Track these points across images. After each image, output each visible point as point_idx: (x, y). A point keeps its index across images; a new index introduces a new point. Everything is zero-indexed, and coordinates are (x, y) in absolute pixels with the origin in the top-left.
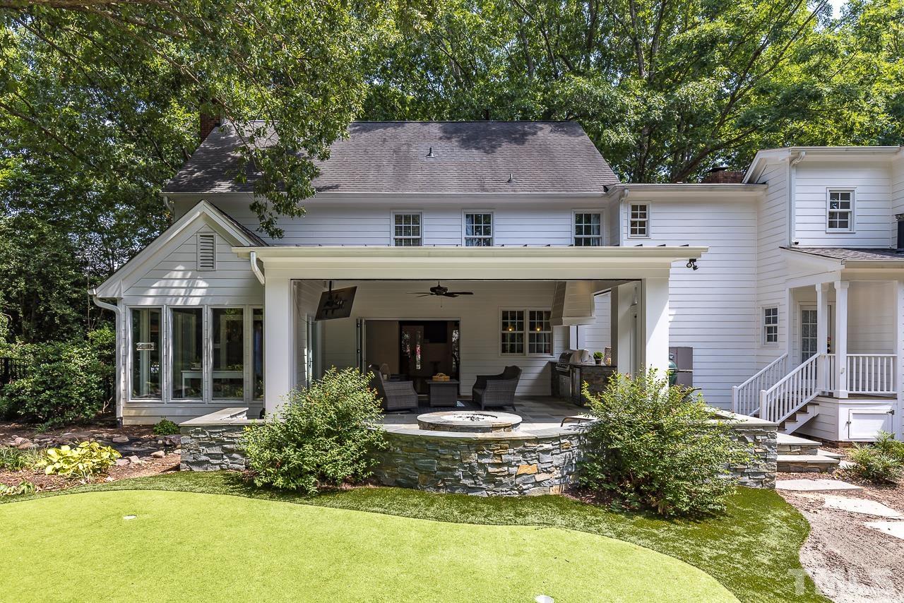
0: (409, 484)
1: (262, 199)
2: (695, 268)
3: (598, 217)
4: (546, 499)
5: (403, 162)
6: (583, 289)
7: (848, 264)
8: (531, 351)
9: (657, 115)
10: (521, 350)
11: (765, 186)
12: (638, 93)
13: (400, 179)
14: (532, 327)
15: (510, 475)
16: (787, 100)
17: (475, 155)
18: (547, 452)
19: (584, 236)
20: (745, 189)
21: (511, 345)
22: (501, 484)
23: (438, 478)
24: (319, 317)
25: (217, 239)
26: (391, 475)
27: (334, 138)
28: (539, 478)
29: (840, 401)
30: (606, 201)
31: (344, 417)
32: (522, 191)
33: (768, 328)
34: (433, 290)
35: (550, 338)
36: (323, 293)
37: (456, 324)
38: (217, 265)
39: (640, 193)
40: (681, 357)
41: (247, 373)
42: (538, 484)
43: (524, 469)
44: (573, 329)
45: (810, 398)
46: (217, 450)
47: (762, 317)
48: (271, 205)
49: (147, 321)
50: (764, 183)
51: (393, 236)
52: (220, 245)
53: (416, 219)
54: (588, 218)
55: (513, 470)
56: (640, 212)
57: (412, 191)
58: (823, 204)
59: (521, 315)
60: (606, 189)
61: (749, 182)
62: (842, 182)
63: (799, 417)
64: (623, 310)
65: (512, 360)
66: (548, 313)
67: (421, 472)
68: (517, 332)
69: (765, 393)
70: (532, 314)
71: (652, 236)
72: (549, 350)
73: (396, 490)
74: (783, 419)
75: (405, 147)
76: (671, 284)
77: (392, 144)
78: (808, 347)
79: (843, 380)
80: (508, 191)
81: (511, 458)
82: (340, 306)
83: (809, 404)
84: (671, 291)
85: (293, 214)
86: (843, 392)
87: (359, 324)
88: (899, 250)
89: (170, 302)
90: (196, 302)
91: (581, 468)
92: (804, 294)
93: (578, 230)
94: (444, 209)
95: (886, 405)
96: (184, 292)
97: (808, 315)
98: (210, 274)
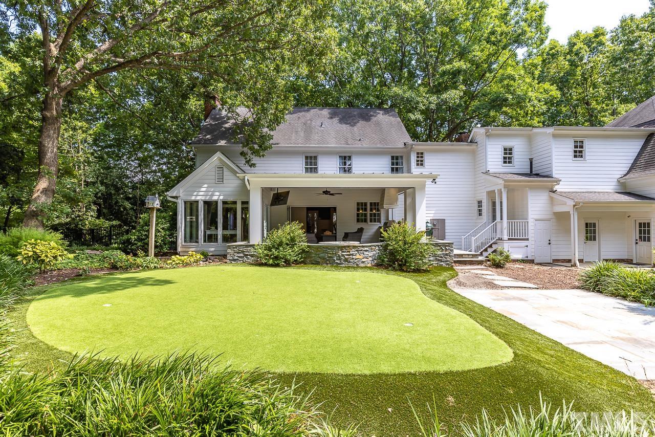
0: (317, 263)
1: (245, 149)
2: (435, 183)
3: (402, 157)
4: (366, 267)
5: (308, 130)
6: (393, 192)
7: (505, 181)
8: (371, 221)
9: (433, 106)
10: (366, 221)
11: (476, 144)
12: (424, 95)
13: (308, 138)
14: (371, 210)
15: (353, 259)
16: (494, 101)
17: (344, 126)
18: (366, 251)
19: (395, 166)
20: (468, 145)
21: (361, 219)
22: (350, 262)
23: (327, 260)
24: (272, 204)
25: (225, 169)
26: (310, 261)
27: (280, 123)
28: (363, 260)
29: (505, 241)
30: (405, 150)
31: (293, 239)
32: (365, 145)
33: (480, 210)
34: (324, 192)
35: (379, 215)
36: (274, 194)
37: (335, 209)
38: (225, 181)
39: (420, 146)
41: (239, 231)
42: (363, 262)
43: (358, 256)
44: (390, 211)
45: (493, 241)
46: (242, 255)
47: (476, 205)
48: (250, 152)
50: (476, 143)
51: (304, 166)
52: (226, 173)
53: (315, 158)
54: (397, 158)
55: (354, 257)
56: (420, 155)
57: (313, 145)
58: (500, 153)
59: (366, 204)
60: (405, 144)
61: (470, 142)
62: (508, 143)
63: (488, 249)
64: (409, 201)
65: (360, 225)
66: (378, 203)
67: (321, 258)
68: (364, 212)
69: (473, 238)
70: (371, 204)
71: (426, 167)
72: (379, 221)
73: (312, 265)
74: (481, 250)
75: (309, 122)
76: (426, 189)
77: (303, 120)
78: (494, 218)
79: (505, 232)
80: (358, 145)
81: (353, 252)
82: (282, 200)
83: (493, 243)
84: (426, 193)
85: (260, 157)
86: (506, 237)
87: (288, 208)
88: (531, 174)
89: (203, 198)
90: (215, 198)
91: (379, 258)
92: (491, 194)
93: (393, 164)
94: (329, 153)
95: (524, 243)
96: (210, 193)
97: (494, 204)
98: (221, 185)
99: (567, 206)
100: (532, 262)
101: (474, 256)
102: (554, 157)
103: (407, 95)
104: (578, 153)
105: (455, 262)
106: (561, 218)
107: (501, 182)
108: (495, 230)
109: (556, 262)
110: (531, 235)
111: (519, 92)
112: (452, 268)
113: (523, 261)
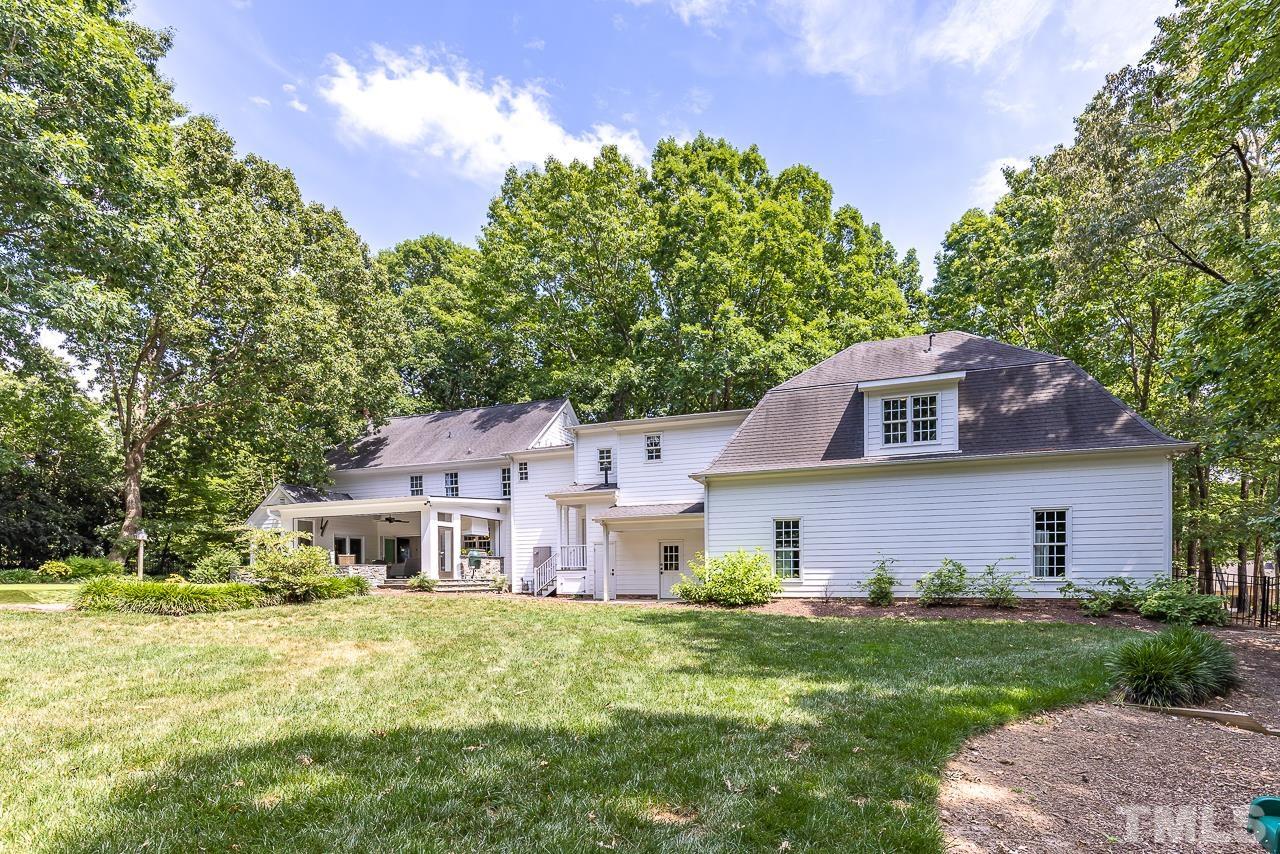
5: (431, 443)
19: (507, 482)
29: (558, 572)
32: (469, 458)
53: (421, 478)
56: (524, 467)
57: (414, 463)
86: (559, 567)
94: (434, 471)
104: (654, 454)
110: (589, 564)
113: (580, 597)
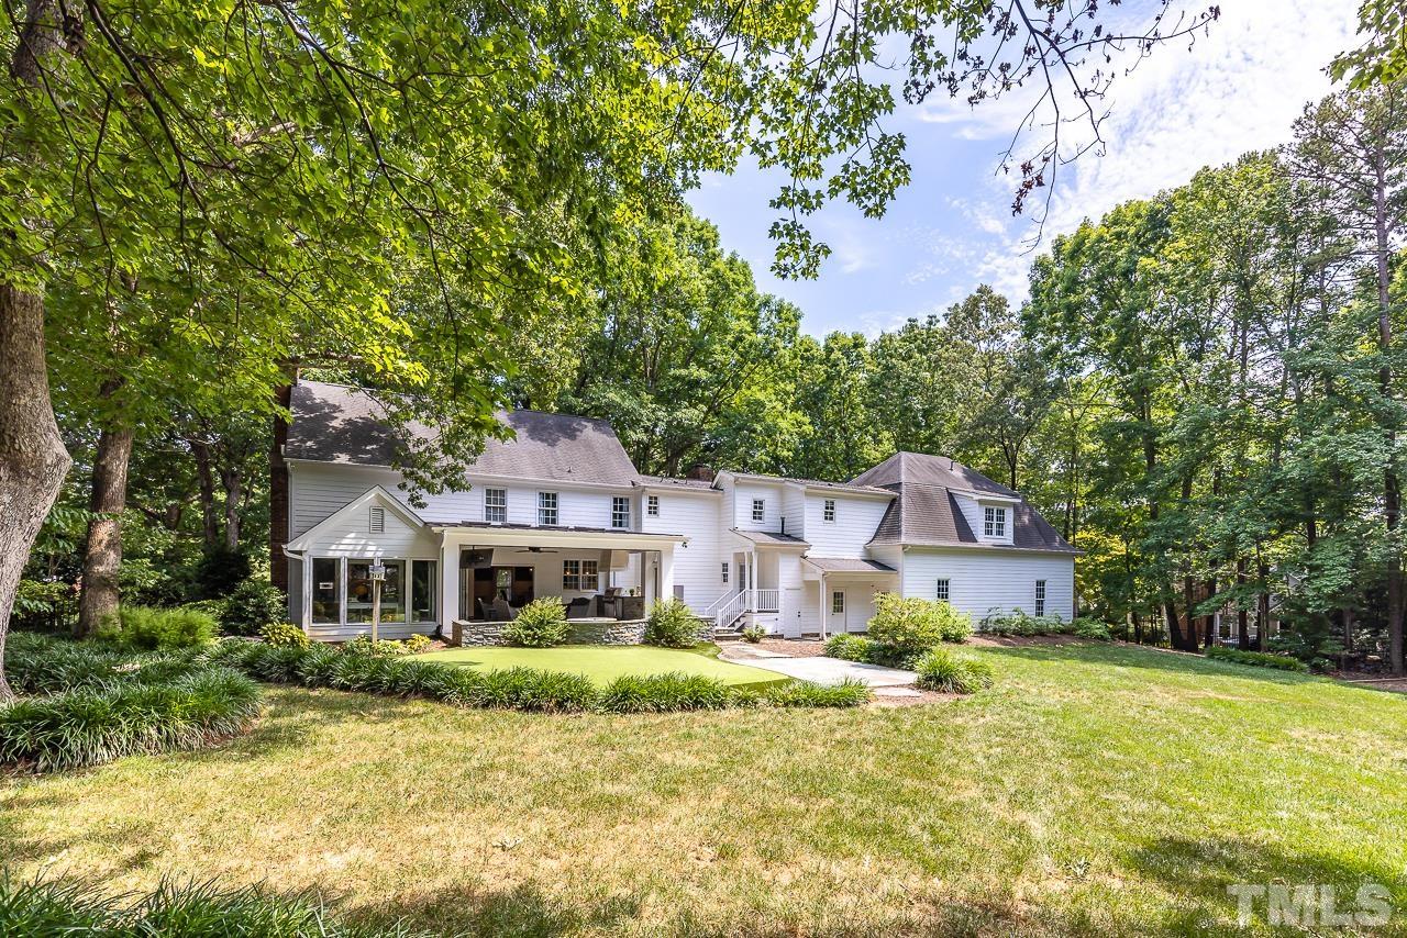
2: (686, 547)
3: (628, 500)
7: (757, 544)
8: (584, 588)
10: (576, 587)
11: (722, 491)
13: (489, 462)
14: (585, 571)
15: (622, 637)
17: (540, 446)
18: (628, 628)
19: (618, 512)
20: (713, 493)
21: (569, 584)
25: (386, 512)
28: (632, 638)
29: (754, 614)
30: (633, 491)
32: (577, 480)
33: (725, 574)
35: (596, 580)
37: (533, 569)
38: (386, 530)
39: (652, 483)
40: (679, 590)
42: (632, 640)
43: (627, 634)
44: (612, 574)
45: (741, 613)
46: (481, 636)
47: (720, 568)
48: (415, 485)
49: (325, 569)
51: (485, 504)
52: (389, 518)
53: (502, 493)
54: (621, 500)
55: (623, 635)
56: (654, 500)
57: (501, 474)
58: (750, 506)
59: (577, 562)
60: (632, 483)
61: (716, 486)
62: (759, 496)
63: (737, 623)
64: (648, 565)
65: (569, 593)
66: (596, 564)
68: (574, 575)
69: (719, 611)
70: (585, 563)
71: (661, 518)
72: (595, 587)
74: (728, 625)
76: (674, 555)
78: (742, 586)
79: (755, 603)
80: (568, 481)
81: (617, 630)
83: (741, 617)
84: (674, 558)
86: (755, 609)
88: (783, 535)
89: (347, 554)
90: (369, 555)
91: (646, 635)
92: (739, 556)
93: (615, 508)
94: (523, 487)
95: (775, 616)
96: (359, 548)
97: (742, 568)
98: (380, 536)
99: (817, 576)
100: (781, 637)
101: (730, 631)
102: (806, 518)
103: (626, 404)
104: (829, 516)
105: (717, 638)
106: (811, 587)
107: (752, 544)
108: (743, 600)
109: (805, 636)
110: (781, 608)
111: (769, 420)
112: (713, 644)
113: (775, 636)
